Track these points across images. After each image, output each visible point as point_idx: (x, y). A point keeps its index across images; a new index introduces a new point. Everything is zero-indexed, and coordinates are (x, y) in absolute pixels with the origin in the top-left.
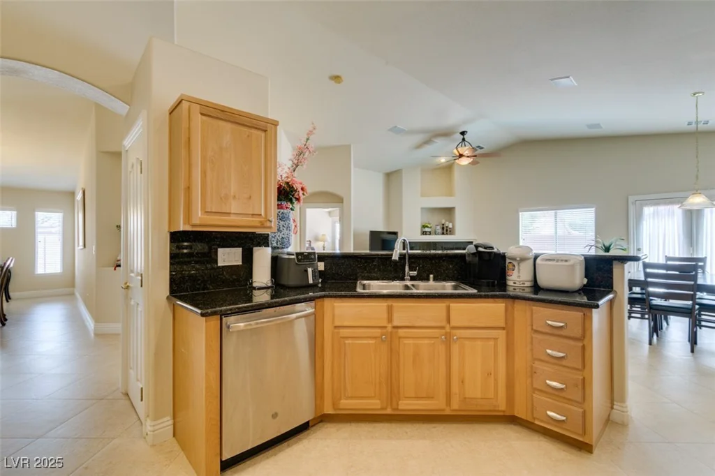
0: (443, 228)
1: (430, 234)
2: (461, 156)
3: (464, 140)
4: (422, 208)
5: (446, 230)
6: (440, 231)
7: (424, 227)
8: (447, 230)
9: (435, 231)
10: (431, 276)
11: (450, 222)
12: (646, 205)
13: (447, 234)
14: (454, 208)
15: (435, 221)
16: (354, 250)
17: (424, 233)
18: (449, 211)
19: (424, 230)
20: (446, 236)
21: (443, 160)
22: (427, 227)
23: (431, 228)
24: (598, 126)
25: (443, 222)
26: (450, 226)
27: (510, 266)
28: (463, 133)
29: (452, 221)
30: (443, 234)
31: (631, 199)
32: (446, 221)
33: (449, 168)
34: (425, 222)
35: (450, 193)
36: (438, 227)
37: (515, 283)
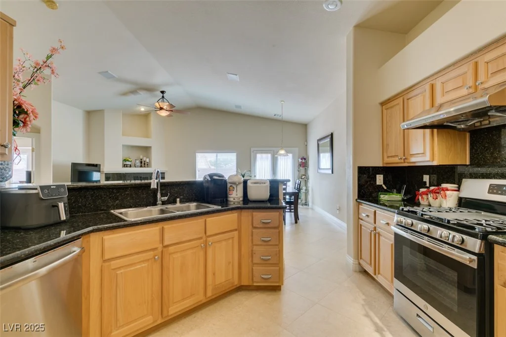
0: (141, 162)
1: (130, 167)
2: (161, 109)
3: (163, 97)
4: (123, 146)
5: (143, 164)
6: (139, 164)
7: (125, 160)
8: (145, 164)
9: (135, 165)
10: (178, 199)
11: (147, 158)
12: (258, 153)
13: (145, 167)
14: (150, 147)
15: (134, 156)
16: (54, 181)
17: (125, 166)
18: (146, 149)
19: (125, 163)
20: (144, 168)
21: (143, 109)
22: (128, 161)
23: (131, 161)
24: (240, 107)
25: (141, 157)
26: (148, 160)
27: (231, 188)
28: (163, 92)
29: (149, 156)
30: (141, 166)
31: (252, 149)
32: (143, 157)
33: (146, 116)
34: (126, 157)
35: (147, 135)
36: (138, 161)
37: (234, 199)
